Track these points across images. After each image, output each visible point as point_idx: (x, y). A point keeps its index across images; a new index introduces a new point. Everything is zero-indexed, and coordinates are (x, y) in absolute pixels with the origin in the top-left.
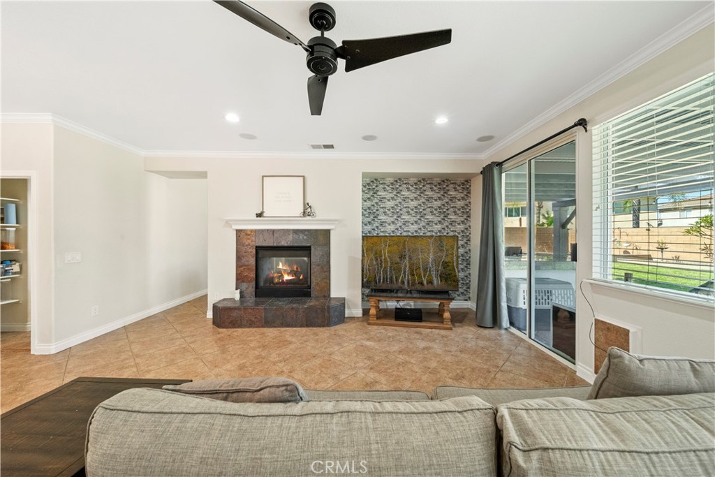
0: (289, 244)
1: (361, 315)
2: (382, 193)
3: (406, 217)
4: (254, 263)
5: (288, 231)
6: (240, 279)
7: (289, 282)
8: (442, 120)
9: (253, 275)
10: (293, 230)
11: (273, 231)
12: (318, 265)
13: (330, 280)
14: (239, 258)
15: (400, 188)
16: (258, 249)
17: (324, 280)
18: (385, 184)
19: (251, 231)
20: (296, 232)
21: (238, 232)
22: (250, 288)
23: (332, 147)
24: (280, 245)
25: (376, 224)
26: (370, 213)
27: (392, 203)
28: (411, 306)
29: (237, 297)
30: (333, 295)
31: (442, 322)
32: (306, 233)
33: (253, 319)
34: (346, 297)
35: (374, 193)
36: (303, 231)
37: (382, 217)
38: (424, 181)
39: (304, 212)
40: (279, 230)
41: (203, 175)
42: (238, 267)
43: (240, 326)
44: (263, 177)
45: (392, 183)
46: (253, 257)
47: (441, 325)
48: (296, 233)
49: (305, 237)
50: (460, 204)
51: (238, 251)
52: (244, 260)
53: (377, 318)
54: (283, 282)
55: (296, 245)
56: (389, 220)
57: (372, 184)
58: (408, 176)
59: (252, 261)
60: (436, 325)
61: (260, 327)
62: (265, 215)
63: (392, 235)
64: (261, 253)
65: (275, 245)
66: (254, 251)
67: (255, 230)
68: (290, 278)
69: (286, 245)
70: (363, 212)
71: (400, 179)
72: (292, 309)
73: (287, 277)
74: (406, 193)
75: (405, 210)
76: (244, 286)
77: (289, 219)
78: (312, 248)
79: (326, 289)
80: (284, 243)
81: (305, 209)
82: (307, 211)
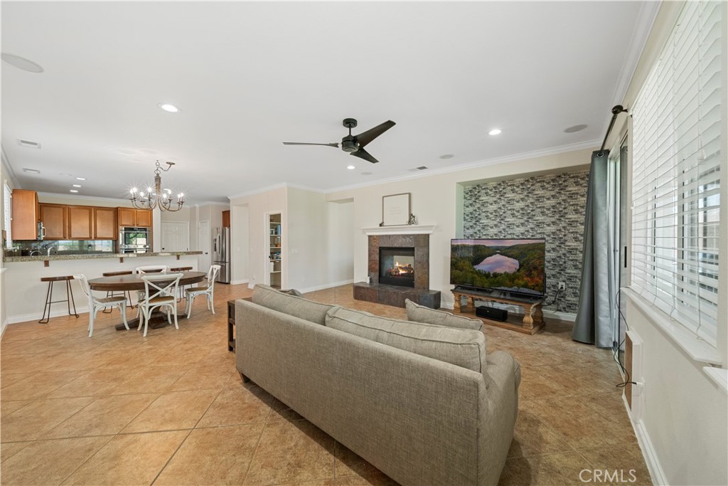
0: (400, 246)
1: (453, 308)
2: (484, 198)
3: (511, 220)
4: (378, 259)
5: (399, 235)
6: (371, 269)
7: (402, 274)
8: (495, 132)
9: (377, 267)
10: (402, 235)
11: (390, 236)
12: (420, 263)
13: (428, 275)
14: (370, 255)
15: (504, 191)
16: (381, 249)
17: (424, 275)
18: (487, 188)
19: (377, 236)
20: (404, 236)
21: (370, 237)
22: (376, 276)
23: (424, 168)
24: (394, 246)
25: (478, 228)
26: (472, 218)
27: (495, 207)
28: (515, 310)
29: (368, 282)
30: (430, 289)
31: (522, 326)
32: (411, 237)
34: (442, 292)
35: (477, 199)
36: (409, 236)
37: (484, 221)
38: (532, 180)
39: (409, 221)
40: (393, 235)
41: (352, 200)
42: (370, 261)
43: (365, 300)
45: (495, 187)
46: (377, 255)
47: (520, 328)
48: (404, 238)
49: (411, 240)
51: (369, 250)
52: (373, 256)
53: (461, 312)
54: (397, 275)
55: (404, 246)
56: (492, 223)
57: (473, 191)
58: (513, 178)
59: (377, 258)
60: (514, 327)
62: (384, 224)
63: (495, 237)
64: (383, 251)
65: (391, 246)
66: (378, 250)
67: (379, 236)
68: (404, 272)
69: (398, 246)
70: (464, 218)
71: (503, 182)
73: (401, 272)
74: (510, 195)
75: (509, 212)
76: (373, 274)
77: (400, 227)
78: (415, 249)
79: (426, 283)
80: (396, 245)
81: (410, 219)
82: (412, 220)
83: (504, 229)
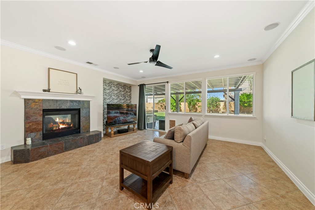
0: (68, 107)
4: (42, 120)
5: (67, 101)
6: (29, 131)
7: (62, 129)
8: (141, 71)
9: (41, 127)
10: (70, 100)
11: (57, 101)
12: (84, 117)
13: (90, 124)
14: (27, 117)
15: (111, 86)
17: (87, 124)
18: (106, 83)
19: (39, 100)
21: (25, 100)
22: (38, 135)
24: (61, 108)
29: (30, 142)
30: (91, 130)
31: (134, 131)
32: (78, 102)
33: (57, 150)
36: (76, 101)
38: (119, 84)
39: (77, 92)
40: (60, 100)
44: (49, 69)
45: (108, 83)
46: (40, 116)
48: (72, 102)
49: (77, 104)
50: (129, 94)
51: (26, 113)
52: (32, 119)
53: (114, 135)
54: (59, 129)
55: (72, 108)
61: (62, 152)
62: (51, 91)
65: (58, 108)
66: (41, 112)
67: (43, 99)
68: (64, 126)
69: (66, 108)
71: (111, 82)
72: (81, 138)
73: (61, 126)
74: (113, 88)
75: (113, 94)
76: (34, 134)
77: (68, 95)
78: (81, 110)
79: (88, 128)
80: (64, 107)
81: (77, 90)
82: (79, 91)
83: (111, 100)
